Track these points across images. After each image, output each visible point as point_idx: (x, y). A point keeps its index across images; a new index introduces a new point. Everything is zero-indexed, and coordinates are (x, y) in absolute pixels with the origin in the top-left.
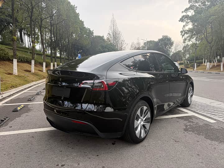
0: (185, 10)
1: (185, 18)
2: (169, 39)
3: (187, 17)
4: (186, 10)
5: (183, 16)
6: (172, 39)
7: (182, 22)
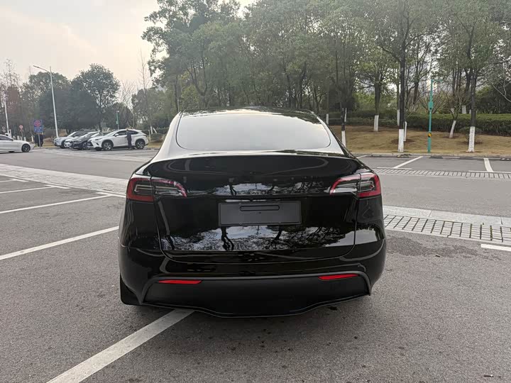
0: (152, 16)
1: (154, 33)
2: (108, 76)
3: (157, 31)
4: (154, 16)
5: (150, 30)
6: (114, 76)
7: (148, 40)
